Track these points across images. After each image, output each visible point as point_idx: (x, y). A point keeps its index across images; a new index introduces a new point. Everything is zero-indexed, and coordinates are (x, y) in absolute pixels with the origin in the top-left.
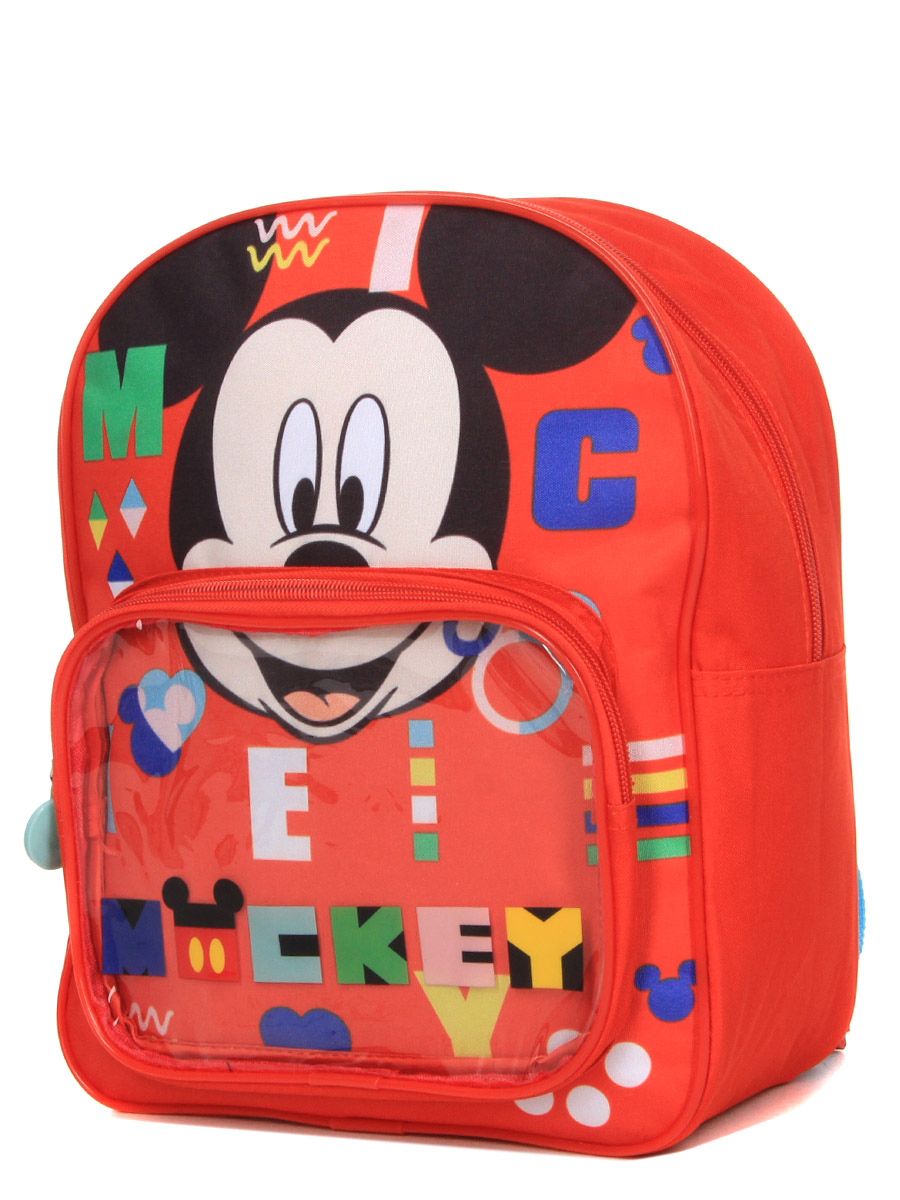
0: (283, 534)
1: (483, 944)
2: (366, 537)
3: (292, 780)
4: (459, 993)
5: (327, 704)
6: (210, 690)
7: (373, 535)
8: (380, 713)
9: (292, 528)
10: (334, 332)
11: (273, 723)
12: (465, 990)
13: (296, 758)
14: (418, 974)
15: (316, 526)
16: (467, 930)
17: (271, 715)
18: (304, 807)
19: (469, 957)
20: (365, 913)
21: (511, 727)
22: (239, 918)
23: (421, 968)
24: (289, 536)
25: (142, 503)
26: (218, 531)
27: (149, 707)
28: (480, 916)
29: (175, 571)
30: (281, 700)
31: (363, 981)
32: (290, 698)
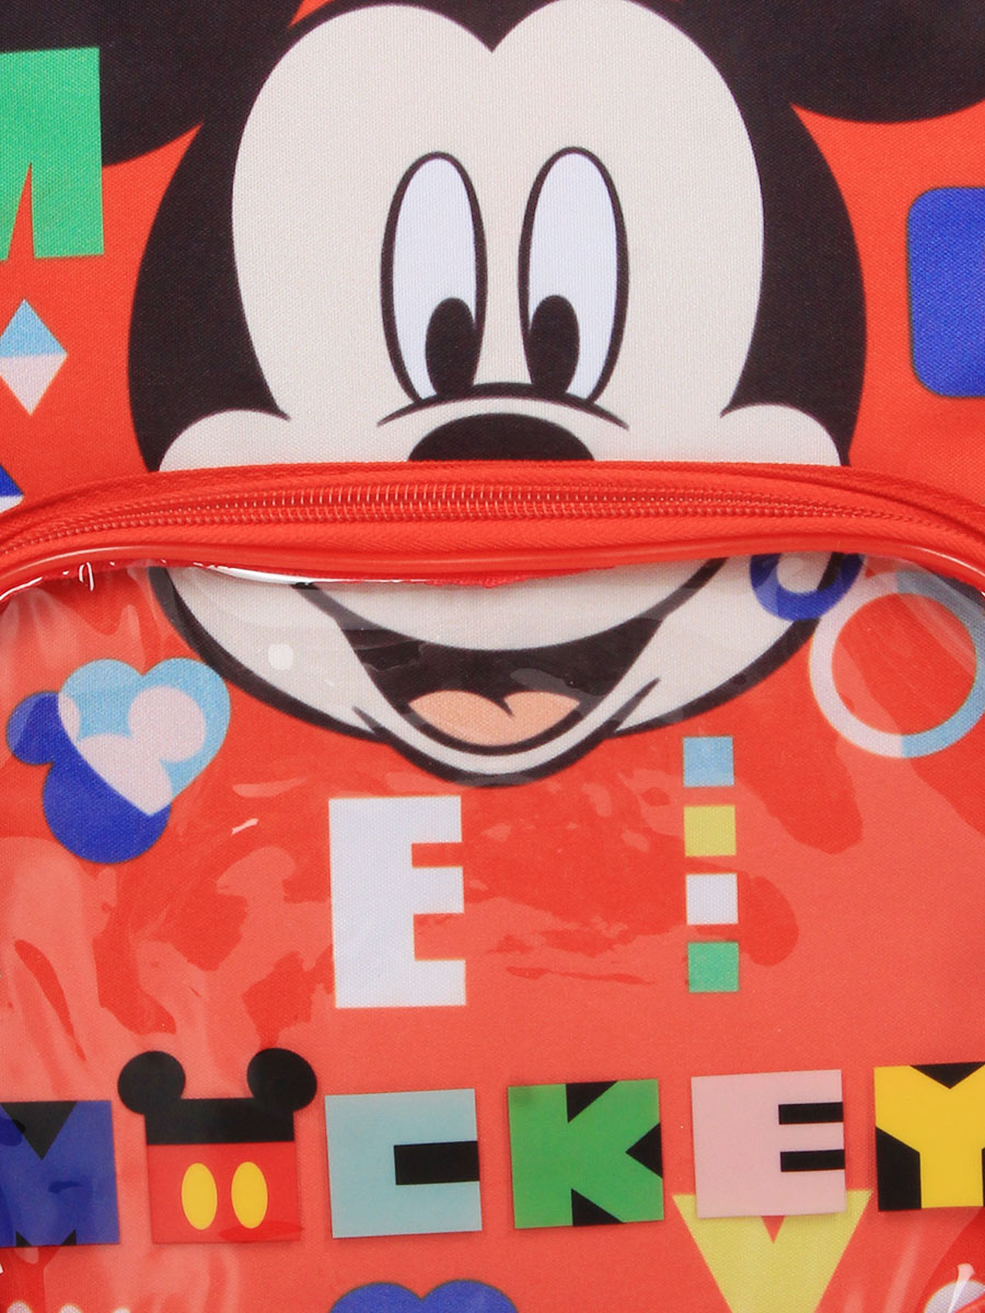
0: (407, 401)
1: (825, 1136)
2: (588, 405)
3: (427, 855)
4: (761, 1230)
5: (508, 711)
6: (240, 693)
7: (602, 402)
8: (623, 727)
9: (425, 388)
10: (491, 34)
11: (386, 751)
12: (773, 1223)
13: (441, 817)
14: (683, 1202)
15: (480, 386)
16: (792, 1114)
17: (381, 736)
18: (455, 904)
19: (794, 1162)
20: (581, 1096)
21: (888, 745)
22: (304, 1121)
23: (692, 1189)
24: (419, 404)
25: (57, 346)
26: (253, 393)
27: (86, 731)
28: (823, 1086)
29: (144, 474)
30: (403, 709)
31: (568, 1220)
32: (424, 706)
